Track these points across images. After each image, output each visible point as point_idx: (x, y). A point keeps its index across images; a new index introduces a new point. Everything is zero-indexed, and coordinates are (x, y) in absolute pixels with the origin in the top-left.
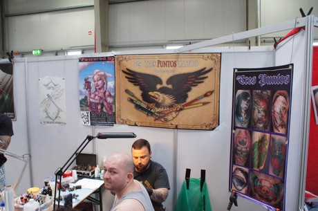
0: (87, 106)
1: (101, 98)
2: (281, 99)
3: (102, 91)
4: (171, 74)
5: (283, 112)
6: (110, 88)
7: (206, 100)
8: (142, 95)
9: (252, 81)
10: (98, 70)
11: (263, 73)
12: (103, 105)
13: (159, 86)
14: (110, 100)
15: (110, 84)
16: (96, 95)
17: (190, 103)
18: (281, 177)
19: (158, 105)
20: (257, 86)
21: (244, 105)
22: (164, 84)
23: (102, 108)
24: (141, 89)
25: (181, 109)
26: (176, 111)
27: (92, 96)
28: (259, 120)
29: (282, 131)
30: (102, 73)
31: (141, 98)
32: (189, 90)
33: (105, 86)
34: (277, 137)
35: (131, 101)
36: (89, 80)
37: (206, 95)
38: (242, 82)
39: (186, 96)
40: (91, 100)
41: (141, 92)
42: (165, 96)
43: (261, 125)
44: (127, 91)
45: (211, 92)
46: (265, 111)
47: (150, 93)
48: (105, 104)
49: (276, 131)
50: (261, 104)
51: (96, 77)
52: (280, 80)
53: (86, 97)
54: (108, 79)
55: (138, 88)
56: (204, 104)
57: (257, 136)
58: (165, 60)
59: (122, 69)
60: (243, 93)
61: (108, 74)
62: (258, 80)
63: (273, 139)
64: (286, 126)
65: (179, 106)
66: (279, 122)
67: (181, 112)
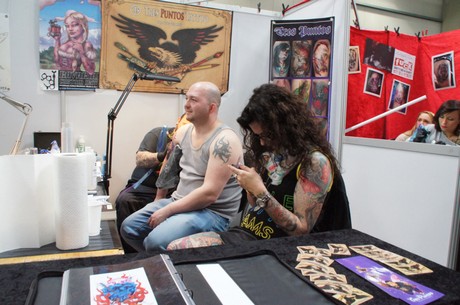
0: (53, 61)
1: (77, 51)
2: (322, 47)
3: (79, 41)
4: (177, 28)
5: (324, 58)
6: (93, 39)
7: (215, 61)
8: (140, 50)
9: (292, 32)
10: (73, 11)
11: (303, 25)
12: (80, 62)
13: (162, 41)
14: (91, 55)
15: (93, 33)
16: (69, 47)
17: (199, 64)
18: (323, 114)
19: (161, 64)
20: (297, 37)
21: (282, 55)
22: (169, 39)
23: (79, 66)
24: (138, 43)
25: (188, 71)
26: (183, 72)
27: (63, 47)
28: (300, 68)
29: (323, 74)
30: (80, 16)
31: (137, 55)
32: (198, 48)
33: (85, 34)
34: (319, 81)
35: (123, 58)
36: (58, 24)
37: (215, 56)
38: (281, 34)
39: (195, 56)
40: (61, 53)
41: (138, 47)
42: (169, 54)
43: (302, 73)
44: (117, 44)
45: (221, 54)
46: (305, 59)
47: (151, 49)
48: (84, 59)
49: (317, 76)
50: (302, 53)
51: (69, 21)
52: (321, 31)
53: (52, 49)
54: (89, 25)
55: (134, 40)
56: (214, 66)
57: (297, 83)
58: (171, 11)
59: (111, 13)
60: (282, 45)
61: (89, 19)
62: (298, 31)
63: (315, 84)
64: (328, 69)
65: (186, 67)
66: (320, 67)
67: (188, 74)
